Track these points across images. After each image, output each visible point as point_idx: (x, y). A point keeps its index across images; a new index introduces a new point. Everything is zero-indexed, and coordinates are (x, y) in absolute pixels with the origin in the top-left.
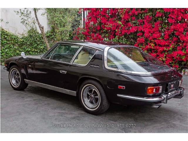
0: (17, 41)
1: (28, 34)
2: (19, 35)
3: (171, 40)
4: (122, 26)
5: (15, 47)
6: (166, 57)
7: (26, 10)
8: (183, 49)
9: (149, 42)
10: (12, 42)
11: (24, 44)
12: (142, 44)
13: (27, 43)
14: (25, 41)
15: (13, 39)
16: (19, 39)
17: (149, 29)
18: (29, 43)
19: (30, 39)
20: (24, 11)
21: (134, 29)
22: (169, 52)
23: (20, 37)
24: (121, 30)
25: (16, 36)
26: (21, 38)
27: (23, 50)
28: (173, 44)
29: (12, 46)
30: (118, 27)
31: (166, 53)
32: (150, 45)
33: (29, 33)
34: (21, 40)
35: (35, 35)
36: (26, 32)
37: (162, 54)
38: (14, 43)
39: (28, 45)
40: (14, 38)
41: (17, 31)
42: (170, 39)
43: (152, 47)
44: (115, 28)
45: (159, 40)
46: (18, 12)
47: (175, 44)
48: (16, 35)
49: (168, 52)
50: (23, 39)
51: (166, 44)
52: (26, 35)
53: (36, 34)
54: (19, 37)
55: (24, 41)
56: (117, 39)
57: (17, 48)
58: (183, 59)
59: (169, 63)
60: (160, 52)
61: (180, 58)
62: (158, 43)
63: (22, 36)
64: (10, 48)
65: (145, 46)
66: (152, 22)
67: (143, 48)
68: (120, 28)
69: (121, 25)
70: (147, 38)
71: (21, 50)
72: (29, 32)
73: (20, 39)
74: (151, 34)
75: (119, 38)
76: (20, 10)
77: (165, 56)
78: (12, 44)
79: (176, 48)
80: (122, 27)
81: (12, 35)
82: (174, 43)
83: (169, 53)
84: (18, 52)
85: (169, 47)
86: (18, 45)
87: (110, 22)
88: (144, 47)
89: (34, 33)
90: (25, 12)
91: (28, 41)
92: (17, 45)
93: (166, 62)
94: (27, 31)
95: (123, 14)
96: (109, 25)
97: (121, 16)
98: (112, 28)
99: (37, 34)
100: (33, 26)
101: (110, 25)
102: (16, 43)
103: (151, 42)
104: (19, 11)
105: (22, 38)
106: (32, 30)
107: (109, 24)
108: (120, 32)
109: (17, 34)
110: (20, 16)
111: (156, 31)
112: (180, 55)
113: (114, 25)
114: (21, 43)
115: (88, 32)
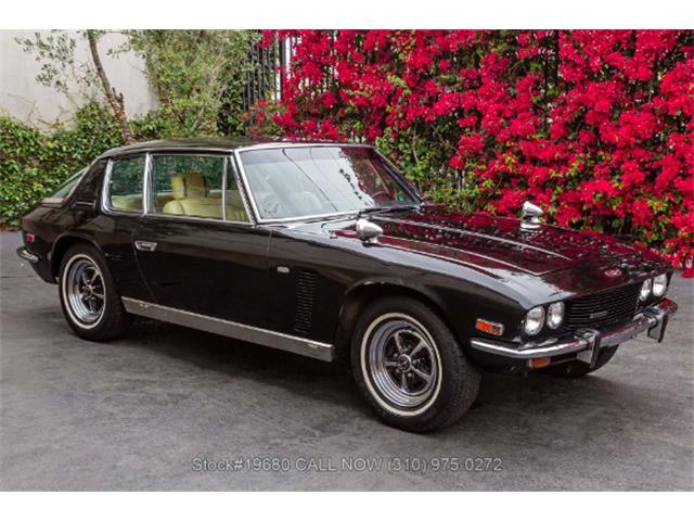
0: (33, 147)
1: (78, 121)
2: (41, 125)
3: (572, 141)
4: (408, 91)
5: (28, 170)
6: (557, 203)
7: (56, 36)
8: (613, 174)
9: (498, 148)
10: (18, 151)
11: (62, 159)
12: (476, 156)
13: (74, 156)
14: (64, 149)
15: (21, 140)
16: (41, 141)
17: (498, 102)
18: (79, 157)
19: (85, 141)
20: (51, 39)
21: (447, 103)
22: (570, 183)
23: (46, 131)
24: (403, 107)
25: (31, 130)
26: (51, 137)
27: (58, 181)
28: (581, 155)
29: (16, 167)
30: (392, 95)
31: (559, 189)
32: (503, 161)
33: (80, 117)
34: (51, 145)
35: (102, 125)
36: (70, 116)
37: (544, 192)
38: (23, 155)
39: (76, 163)
40: (25, 139)
41: (35, 112)
42: (570, 137)
43: (510, 167)
44: (383, 100)
45: (533, 140)
46: (28, 43)
47: (588, 156)
48: (29, 125)
49: (565, 183)
50: (56, 142)
51: (557, 155)
52: (70, 126)
53: (106, 123)
54: (41, 133)
55: (61, 147)
56: (392, 140)
57: (34, 172)
58: (614, 208)
59: (570, 223)
60: (538, 185)
61: (604, 207)
62: (530, 152)
63: (54, 131)
64: (11, 172)
65: (487, 165)
66: (510, 78)
67: (479, 171)
68: (400, 99)
69: (403, 89)
70: (492, 135)
71: (50, 181)
72: (81, 114)
73: (48, 139)
74: (507, 119)
75: (398, 137)
76: (37, 35)
77: (554, 198)
78: (15, 158)
79: (591, 168)
80: (407, 96)
81: (17, 127)
82: (585, 152)
83: (568, 187)
84: (37, 186)
85: (568, 166)
86: (41, 162)
87: (365, 78)
88: (484, 167)
89: (98, 118)
90: (55, 44)
91: (77, 146)
92: (36, 163)
93: (559, 219)
94: (74, 111)
95: (408, 51)
96: (362, 90)
97: (401, 57)
98: (372, 99)
99: (109, 122)
100: (94, 95)
101: (364, 90)
102: (33, 154)
103: (506, 149)
104: (34, 40)
105: (54, 139)
106: (92, 109)
107: (361, 84)
108: (401, 115)
109: (34, 124)
110: (38, 59)
111: (521, 111)
112: (605, 194)
113: (379, 88)
114: (51, 154)
115: (294, 116)
